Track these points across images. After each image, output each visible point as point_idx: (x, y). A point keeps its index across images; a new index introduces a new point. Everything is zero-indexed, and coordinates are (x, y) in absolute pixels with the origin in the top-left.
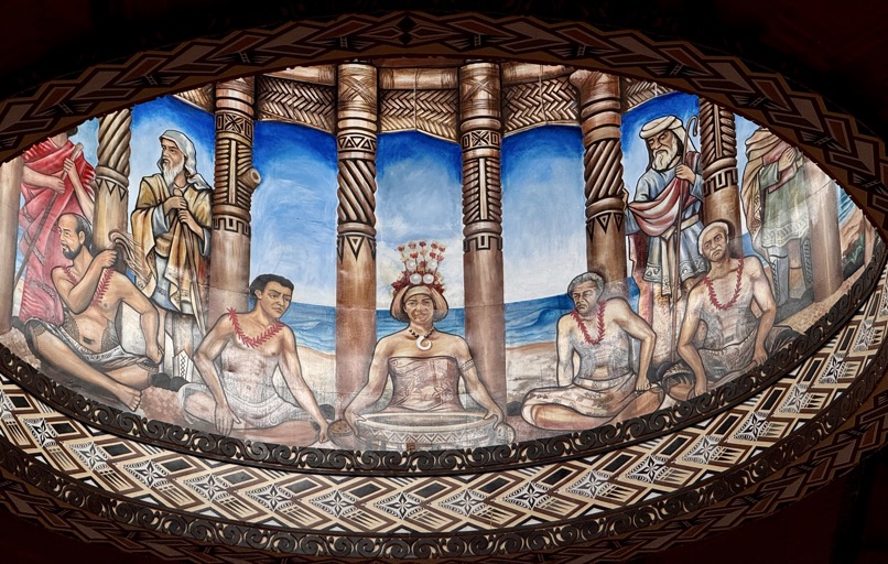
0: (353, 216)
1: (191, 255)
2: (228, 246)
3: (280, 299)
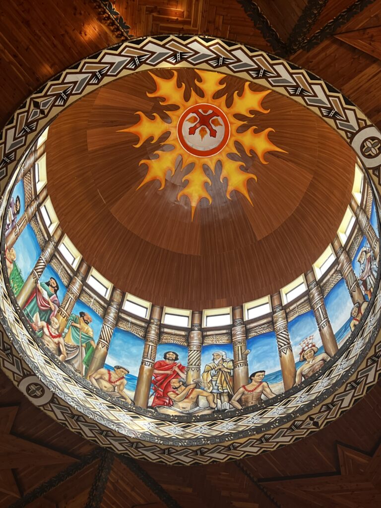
0: (283, 345)
1: (226, 377)
2: (240, 371)
3: (261, 376)
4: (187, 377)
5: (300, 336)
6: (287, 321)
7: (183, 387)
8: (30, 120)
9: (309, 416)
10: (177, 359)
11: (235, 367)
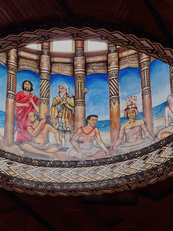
1: (69, 115)
3: (94, 121)
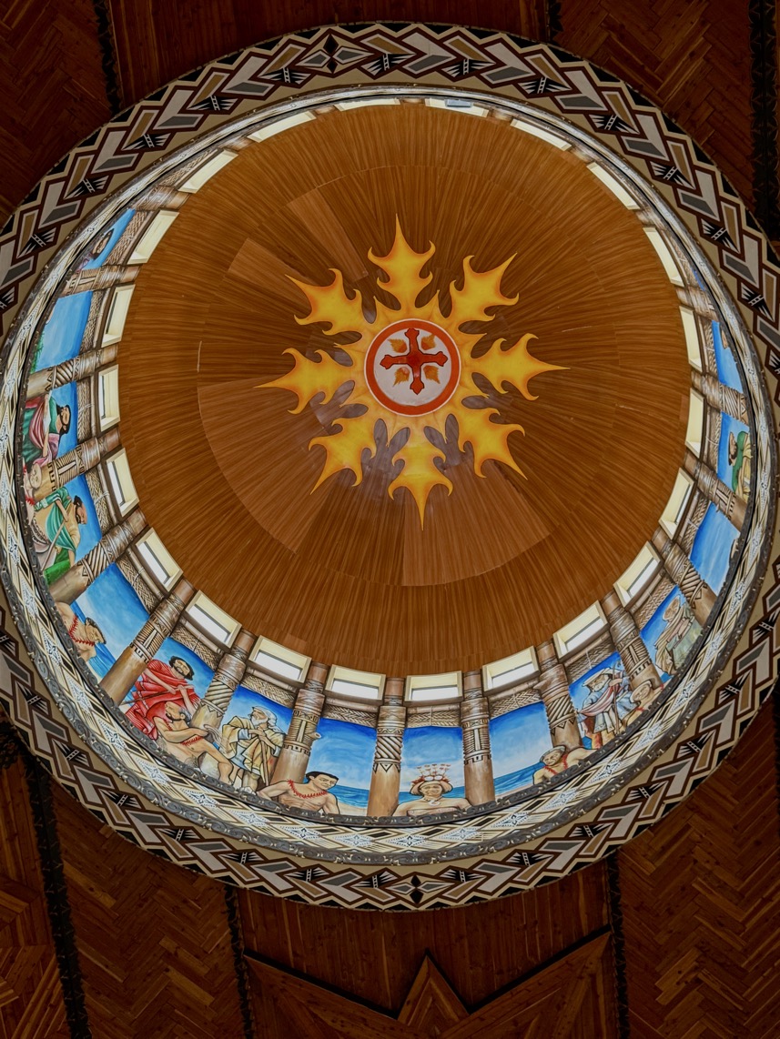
0: (385, 756)
4: (196, 714)
5: (423, 756)
6: (406, 725)
7: (184, 725)
8: (301, 64)
9: (415, 874)
10: (189, 676)
11: (284, 746)
